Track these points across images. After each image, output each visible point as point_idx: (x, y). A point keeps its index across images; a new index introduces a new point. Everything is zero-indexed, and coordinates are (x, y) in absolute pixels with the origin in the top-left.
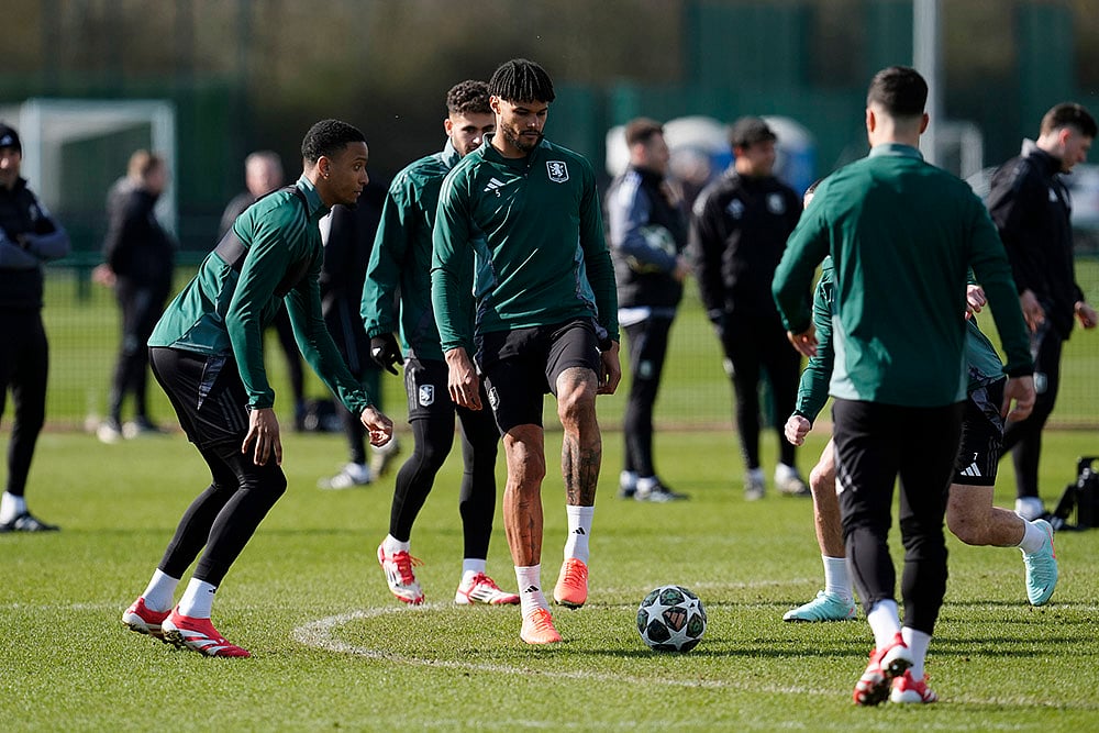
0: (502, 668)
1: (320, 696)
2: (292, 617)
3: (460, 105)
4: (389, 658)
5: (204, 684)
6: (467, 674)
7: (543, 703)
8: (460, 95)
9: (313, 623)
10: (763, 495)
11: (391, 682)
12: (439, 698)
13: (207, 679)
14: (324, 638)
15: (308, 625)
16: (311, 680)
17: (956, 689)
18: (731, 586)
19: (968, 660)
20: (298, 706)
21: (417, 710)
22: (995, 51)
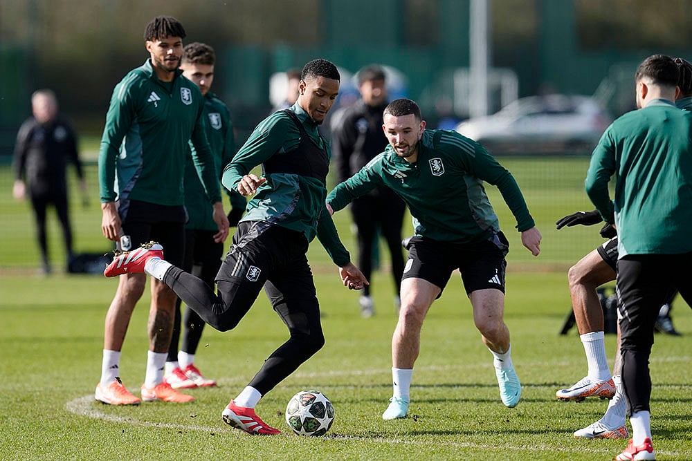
0: (203, 428)
1: (84, 447)
2: (65, 395)
3: (192, 59)
4: (129, 422)
5: (7, 440)
6: (181, 432)
7: (231, 450)
8: (191, 52)
9: (79, 399)
10: (374, 314)
11: (131, 437)
12: (162, 448)
13: (9, 436)
14: (87, 409)
15: (76, 400)
16: (78, 437)
17: (500, 440)
18: (353, 373)
19: (508, 421)
20: (70, 454)
21: (148, 455)
22: (523, 23)
